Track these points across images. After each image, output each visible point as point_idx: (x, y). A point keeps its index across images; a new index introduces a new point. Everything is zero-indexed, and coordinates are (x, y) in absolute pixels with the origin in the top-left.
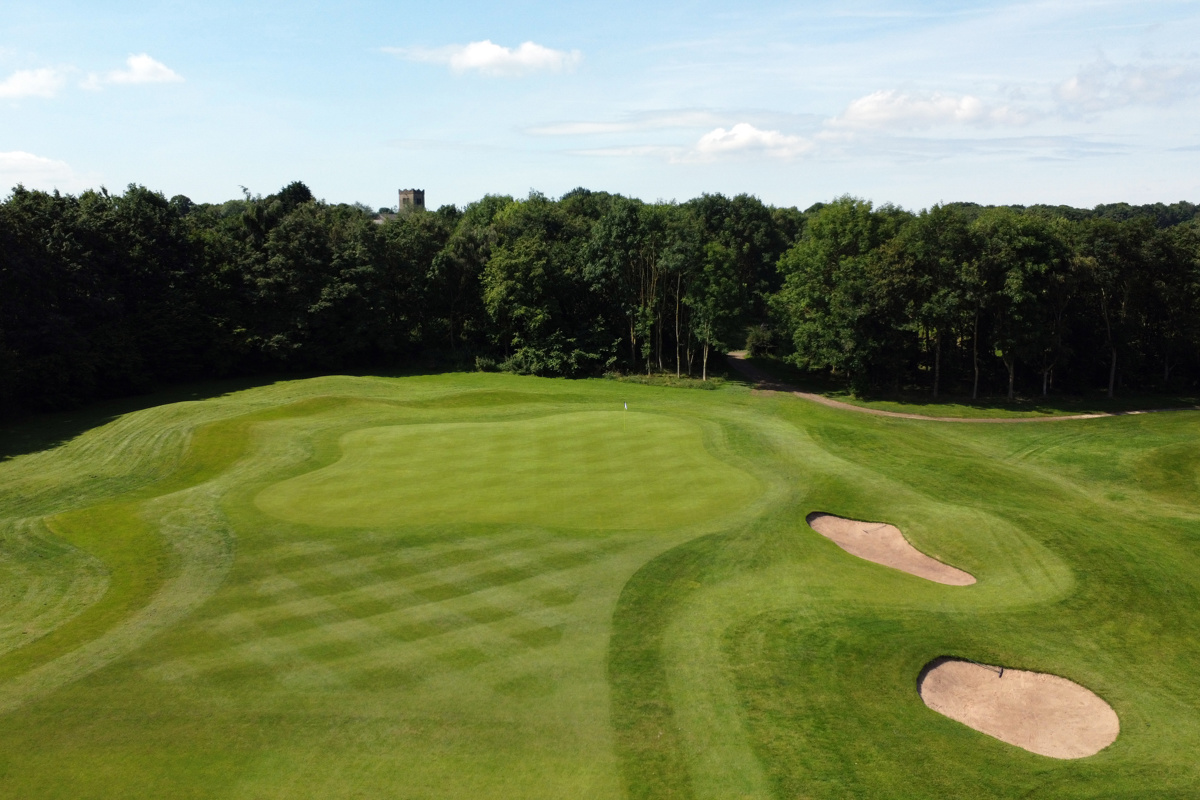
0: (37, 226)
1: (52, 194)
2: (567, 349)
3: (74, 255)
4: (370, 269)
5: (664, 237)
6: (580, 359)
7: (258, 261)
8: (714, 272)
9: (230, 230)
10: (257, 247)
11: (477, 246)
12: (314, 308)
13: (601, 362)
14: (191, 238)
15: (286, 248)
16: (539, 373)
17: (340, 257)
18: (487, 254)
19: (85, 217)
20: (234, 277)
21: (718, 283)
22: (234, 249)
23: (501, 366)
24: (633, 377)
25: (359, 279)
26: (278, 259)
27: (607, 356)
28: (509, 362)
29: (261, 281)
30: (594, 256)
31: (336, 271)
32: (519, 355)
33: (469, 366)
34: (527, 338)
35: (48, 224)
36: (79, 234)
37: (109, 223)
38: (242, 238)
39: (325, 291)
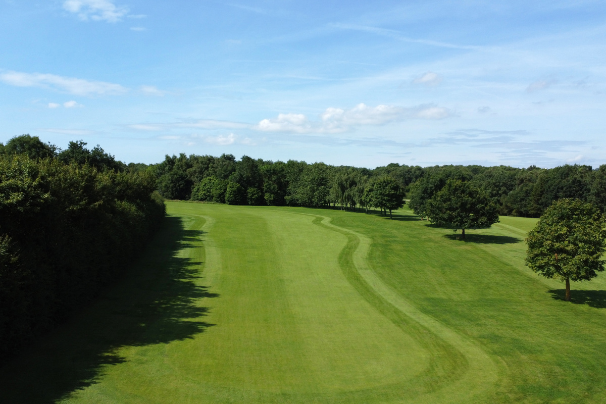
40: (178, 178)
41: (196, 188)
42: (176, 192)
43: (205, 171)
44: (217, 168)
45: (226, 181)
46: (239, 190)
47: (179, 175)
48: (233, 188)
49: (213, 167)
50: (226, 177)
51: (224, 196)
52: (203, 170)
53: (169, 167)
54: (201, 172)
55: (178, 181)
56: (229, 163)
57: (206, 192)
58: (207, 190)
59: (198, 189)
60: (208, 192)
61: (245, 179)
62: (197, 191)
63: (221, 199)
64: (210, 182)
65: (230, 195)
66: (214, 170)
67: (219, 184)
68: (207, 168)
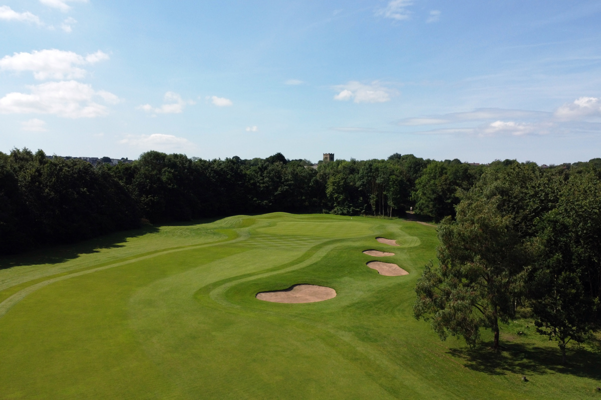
0: (205, 169)
1: (208, 160)
2: (349, 207)
3: (214, 177)
4: (292, 182)
5: (378, 174)
6: (353, 211)
7: (261, 180)
8: (393, 184)
9: (254, 170)
10: (261, 175)
11: (326, 176)
12: (276, 193)
13: (360, 211)
14: (243, 173)
15: (269, 176)
16: (341, 214)
17: (284, 179)
18: (329, 178)
19: (216, 167)
20: (254, 184)
21: (393, 188)
22: (255, 176)
23: (330, 212)
24: (369, 216)
25: (289, 185)
26: (266, 179)
27: (362, 210)
28: (333, 211)
29: (262, 185)
30: (360, 179)
31: (283, 183)
32: (336, 209)
33: (321, 212)
34: (339, 203)
35: (207, 169)
36: (215, 172)
37: (222, 169)
38: (257, 173)
39: (279, 189)
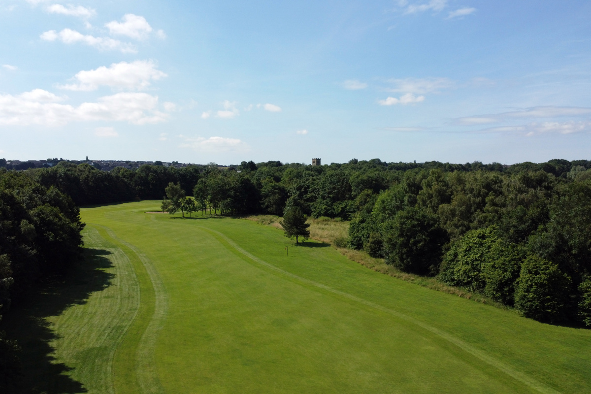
40: (414, 226)
41: (451, 252)
42: (407, 256)
43: (475, 211)
44: (504, 205)
45: (519, 248)
46: (554, 281)
47: (417, 220)
48: (537, 273)
49: (494, 204)
50: (520, 236)
51: (512, 291)
52: (473, 209)
53: (410, 197)
54: (467, 215)
55: (414, 234)
56: (535, 195)
57: (469, 267)
58: (473, 264)
59: (456, 255)
60: (475, 268)
61: (574, 252)
62: (453, 260)
63: (503, 294)
64: (481, 244)
65: (528, 291)
66: (496, 212)
67: (501, 253)
68: (481, 206)
